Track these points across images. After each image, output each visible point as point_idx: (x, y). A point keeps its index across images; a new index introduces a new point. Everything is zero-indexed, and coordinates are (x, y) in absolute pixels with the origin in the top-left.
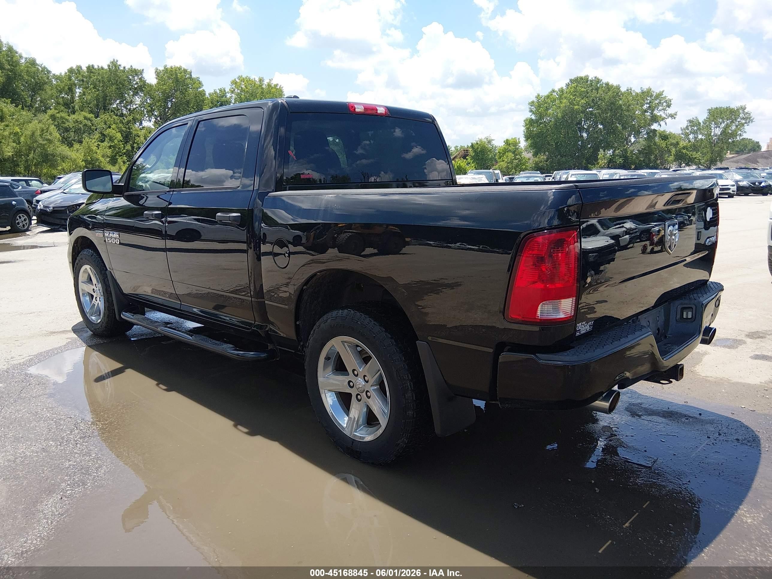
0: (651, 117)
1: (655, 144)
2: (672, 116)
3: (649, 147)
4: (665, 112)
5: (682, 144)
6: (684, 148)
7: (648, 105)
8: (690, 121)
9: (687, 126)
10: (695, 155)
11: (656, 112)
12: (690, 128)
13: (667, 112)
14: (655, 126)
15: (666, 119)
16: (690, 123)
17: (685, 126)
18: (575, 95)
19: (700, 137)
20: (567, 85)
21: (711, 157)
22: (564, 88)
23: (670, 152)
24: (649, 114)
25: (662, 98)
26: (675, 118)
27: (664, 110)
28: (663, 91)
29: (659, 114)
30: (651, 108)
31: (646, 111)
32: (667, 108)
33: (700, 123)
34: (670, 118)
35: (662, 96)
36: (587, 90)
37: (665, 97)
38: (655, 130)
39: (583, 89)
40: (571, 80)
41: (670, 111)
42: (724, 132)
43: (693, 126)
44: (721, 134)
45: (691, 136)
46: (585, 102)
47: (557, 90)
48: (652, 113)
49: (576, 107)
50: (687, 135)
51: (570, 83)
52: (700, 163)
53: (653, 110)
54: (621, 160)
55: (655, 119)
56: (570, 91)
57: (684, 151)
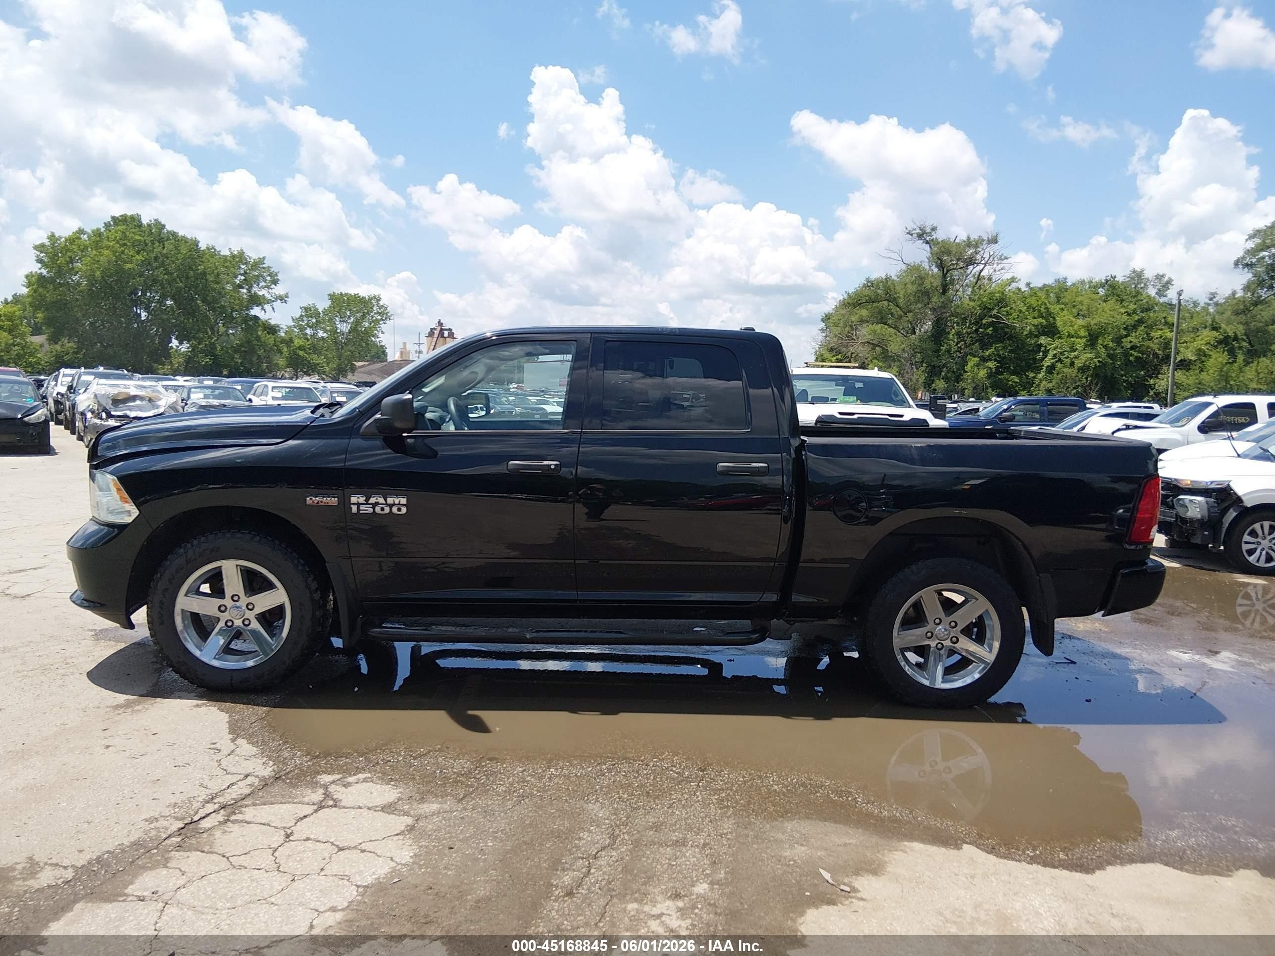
0: (250, 296)
1: (258, 338)
2: (282, 299)
3: (249, 342)
4: (270, 291)
5: (297, 342)
6: (301, 348)
7: (243, 278)
8: (306, 309)
9: (301, 316)
10: (315, 359)
11: (255, 289)
12: (305, 319)
13: (273, 291)
14: (256, 311)
15: (273, 301)
16: (306, 311)
17: (298, 316)
18: (125, 244)
19: (321, 334)
20: (107, 225)
21: (339, 365)
22: (103, 230)
23: (280, 352)
24: (245, 291)
25: (264, 268)
26: (285, 302)
27: (268, 287)
28: (264, 258)
29: (260, 293)
30: (248, 282)
31: (240, 286)
32: (273, 286)
33: (319, 313)
34: (279, 301)
35: (264, 265)
36: (145, 241)
37: (269, 267)
38: (256, 318)
39: (138, 237)
40: (113, 218)
41: (278, 290)
42: (353, 330)
43: (311, 317)
44: (350, 332)
45: (309, 331)
46: (143, 259)
47: (90, 231)
48: (249, 290)
49: (128, 266)
50: (302, 329)
51: (112, 223)
52: (324, 373)
53: (251, 287)
54: (208, 360)
55: (256, 300)
56: (116, 237)
57: (301, 353)
